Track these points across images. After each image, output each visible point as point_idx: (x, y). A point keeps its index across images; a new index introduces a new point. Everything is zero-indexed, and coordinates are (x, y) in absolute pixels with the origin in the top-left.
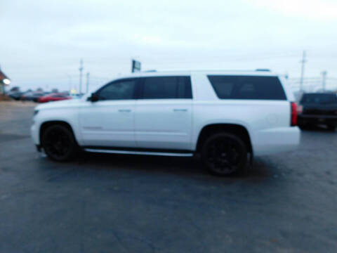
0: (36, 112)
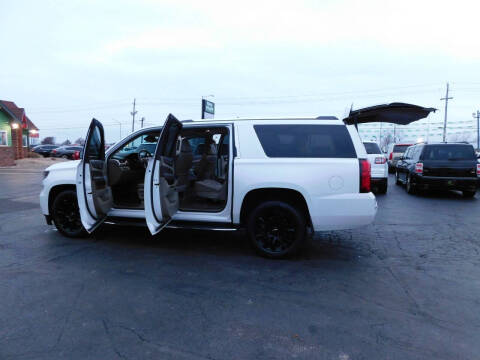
0: (47, 173)
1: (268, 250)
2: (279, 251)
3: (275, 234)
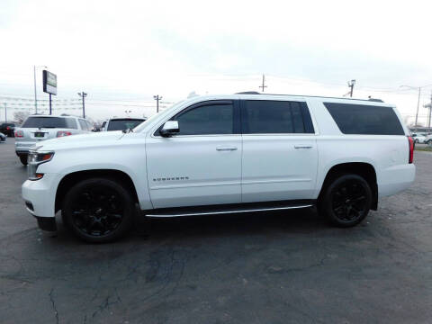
1: (345, 221)
2: (354, 219)
3: (348, 204)
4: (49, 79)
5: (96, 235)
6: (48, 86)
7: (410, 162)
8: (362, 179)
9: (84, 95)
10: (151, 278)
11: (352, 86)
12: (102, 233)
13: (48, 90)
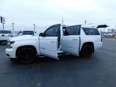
1: (86, 56)
2: (88, 56)
3: (87, 52)
4: (3, 19)
5: (26, 62)
6: (2, 21)
7: (101, 41)
8: (91, 46)
9: (13, 24)
10: (42, 72)
11: (86, 22)
12: (27, 62)
13: (2, 22)
